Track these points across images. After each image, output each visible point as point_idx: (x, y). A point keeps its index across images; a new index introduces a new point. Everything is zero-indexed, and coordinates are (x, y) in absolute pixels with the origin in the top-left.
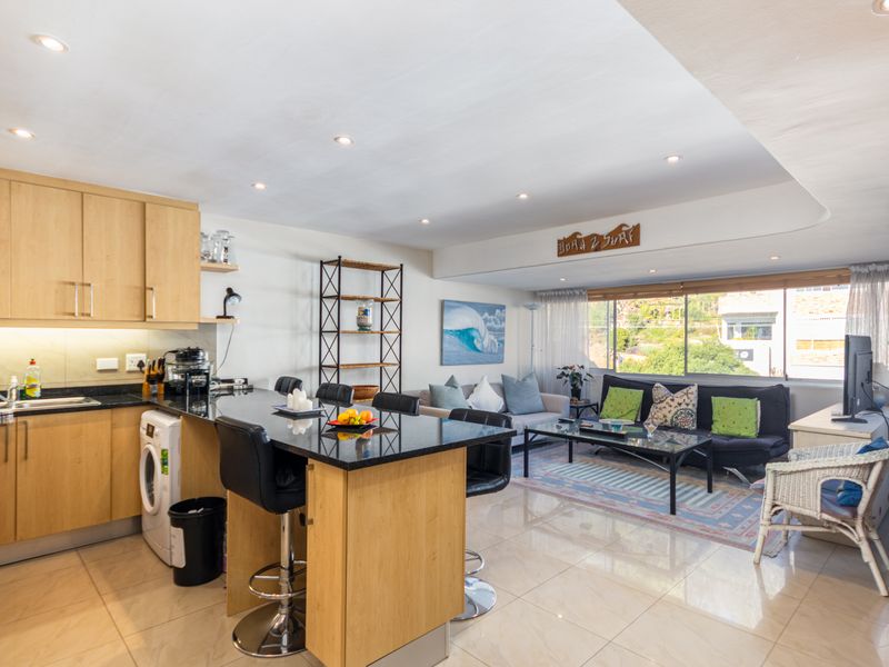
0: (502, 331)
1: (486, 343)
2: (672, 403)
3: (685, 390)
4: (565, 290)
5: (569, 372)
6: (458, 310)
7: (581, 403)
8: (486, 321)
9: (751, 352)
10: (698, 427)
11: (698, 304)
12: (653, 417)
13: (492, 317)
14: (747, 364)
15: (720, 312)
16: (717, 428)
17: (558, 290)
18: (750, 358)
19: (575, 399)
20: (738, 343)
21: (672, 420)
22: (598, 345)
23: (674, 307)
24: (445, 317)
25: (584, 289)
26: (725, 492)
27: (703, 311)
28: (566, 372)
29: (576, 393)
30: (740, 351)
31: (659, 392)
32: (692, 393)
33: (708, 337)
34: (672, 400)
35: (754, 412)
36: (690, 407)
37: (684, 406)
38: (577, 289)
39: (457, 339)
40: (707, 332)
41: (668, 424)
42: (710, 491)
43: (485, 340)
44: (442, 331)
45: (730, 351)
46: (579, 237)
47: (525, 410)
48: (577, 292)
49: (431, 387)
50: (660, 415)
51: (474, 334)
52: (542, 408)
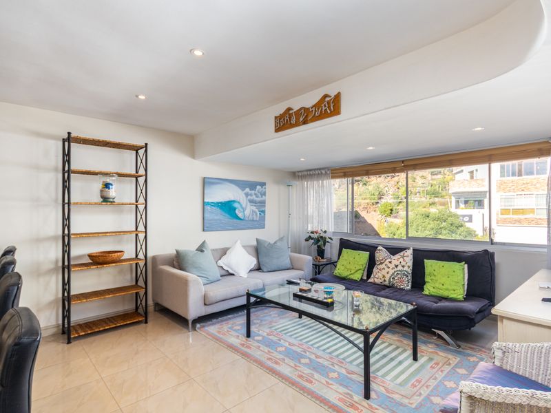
0: (263, 202)
1: (247, 212)
2: (389, 265)
3: (402, 254)
4: (315, 170)
5: (315, 236)
6: (218, 186)
7: (324, 261)
8: (247, 195)
9: (470, 217)
10: (412, 287)
11: (437, 186)
12: (374, 276)
13: (253, 192)
14: (468, 225)
15: (450, 192)
16: (429, 289)
17: (310, 170)
18: (470, 221)
19: (319, 257)
20: (462, 211)
21: (389, 280)
22: (373, 213)
23: (422, 189)
24: (205, 192)
25: (328, 168)
26: (431, 359)
27: (441, 191)
28: (312, 235)
29: (321, 253)
30: (464, 216)
31: (381, 254)
32: (407, 256)
33: (443, 207)
34: (390, 262)
35: (462, 275)
36: (406, 268)
37: (400, 268)
38: (323, 169)
39: (218, 210)
40: (443, 204)
41: (387, 283)
42: (415, 359)
43: (246, 210)
44: (204, 204)
45: (456, 216)
46: (291, 112)
47: (273, 269)
48: (323, 172)
49: (177, 251)
50: (380, 275)
51: (236, 205)
52: (289, 265)
